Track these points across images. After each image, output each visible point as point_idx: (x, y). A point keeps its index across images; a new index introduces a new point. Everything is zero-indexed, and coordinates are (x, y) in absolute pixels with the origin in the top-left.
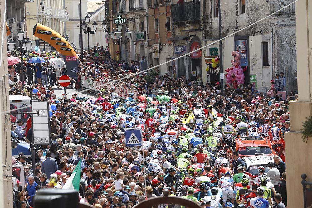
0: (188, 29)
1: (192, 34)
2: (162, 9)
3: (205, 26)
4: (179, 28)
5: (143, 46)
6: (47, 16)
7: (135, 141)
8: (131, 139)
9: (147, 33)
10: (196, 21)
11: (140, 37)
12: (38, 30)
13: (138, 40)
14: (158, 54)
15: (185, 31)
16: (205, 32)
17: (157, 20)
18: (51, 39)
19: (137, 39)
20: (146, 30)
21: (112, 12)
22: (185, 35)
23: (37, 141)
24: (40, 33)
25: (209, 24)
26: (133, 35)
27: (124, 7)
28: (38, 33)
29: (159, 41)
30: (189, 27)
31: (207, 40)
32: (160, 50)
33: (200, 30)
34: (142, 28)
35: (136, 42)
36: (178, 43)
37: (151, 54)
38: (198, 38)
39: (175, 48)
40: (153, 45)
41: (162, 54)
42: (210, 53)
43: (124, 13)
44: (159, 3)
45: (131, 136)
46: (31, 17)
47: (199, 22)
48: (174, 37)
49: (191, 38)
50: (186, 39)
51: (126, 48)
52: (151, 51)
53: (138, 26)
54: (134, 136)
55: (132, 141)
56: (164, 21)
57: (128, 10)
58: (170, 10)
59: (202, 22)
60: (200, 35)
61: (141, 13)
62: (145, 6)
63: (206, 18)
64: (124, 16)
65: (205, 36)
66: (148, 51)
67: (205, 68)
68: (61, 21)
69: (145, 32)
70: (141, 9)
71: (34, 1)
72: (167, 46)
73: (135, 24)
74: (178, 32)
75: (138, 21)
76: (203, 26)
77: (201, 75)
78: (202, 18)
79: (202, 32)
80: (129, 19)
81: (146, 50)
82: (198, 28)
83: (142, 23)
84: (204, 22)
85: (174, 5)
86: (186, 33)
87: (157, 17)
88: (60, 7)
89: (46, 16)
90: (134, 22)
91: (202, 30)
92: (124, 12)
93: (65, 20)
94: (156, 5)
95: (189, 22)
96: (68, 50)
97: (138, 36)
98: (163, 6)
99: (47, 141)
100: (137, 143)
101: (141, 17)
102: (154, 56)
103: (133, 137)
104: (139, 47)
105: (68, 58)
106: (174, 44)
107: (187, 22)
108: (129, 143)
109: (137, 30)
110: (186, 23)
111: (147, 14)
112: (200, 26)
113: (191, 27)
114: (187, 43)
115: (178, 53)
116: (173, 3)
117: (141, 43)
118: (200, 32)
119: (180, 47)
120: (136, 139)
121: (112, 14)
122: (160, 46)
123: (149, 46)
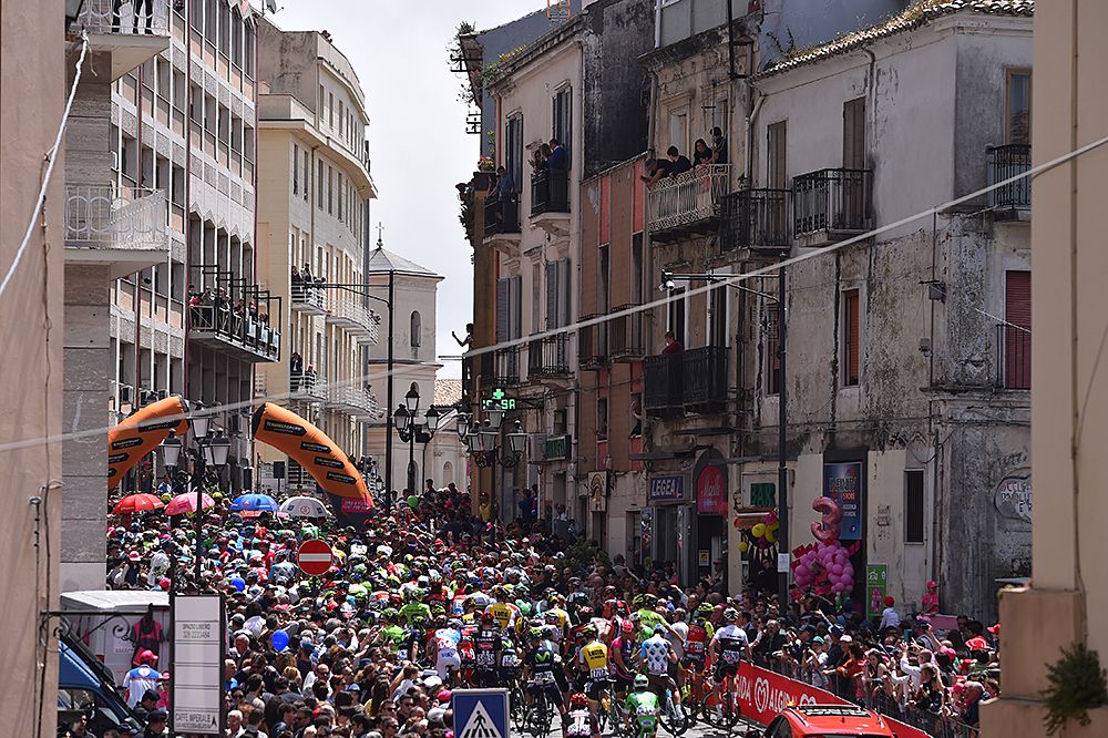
0: (690, 426)
1: (702, 442)
2: (621, 372)
3: (741, 420)
4: (667, 426)
5: (562, 477)
6: (314, 404)
7: (486, 731)
8: (471, 725)
9: (574, 441)
10: (714, 406)
11: (556, 451)
12: (267, 421)
13: (549, 459)
14: (603, 500)
15: (683, 433)
16: (739, 436)
17: (603, 402)
18: (302, 448)
19: (546, 456)
20: (571, 430)
21: (481, 380)
22: (679, 444)
23: (184, 721)
24: (271, 429)
25: (753, 415)
26: (535, 445)
27: (513, 367)
28: (267, 428)
29: (608, 462)
30: (695, 423)
31: (746, 459)
32: (609, 487)
33: (725, 430)
34: (562, 427)
35: (544, 465)
36: (662, 470)
37: (584, 501)
38: (719, 454)
39: (652, 483)
40: (591, 475)
41: (614, 502)
42: (752, 499)
43: (514, 382)
44: (613, 354)
45: (474, 716)
47: (723, 407)
48: (651, 451)
49: (699, 453)
50: (680, 456)
51: (514, 485)
52: (584, 491)
53: (550, 419)
54: (484, 714)
55: (475, 731)
56: (623, 404)
57: (524, 376)
58: (639, 373)
59: (732, 408)
60: (725, 446)
61: (562, 384)
62: (573, 363)
63: (745, 396)
64: (513, 393)
65: (739, 448)
66: (576, 491)
67: (736, 542)
68: (354, 418)
69: (569, 438)
70: (562, 372)
71: (279, 359)
72: (629, 476)
73: (543, 414)
74: (662, 436)
75: (552, 405)
76: (733, 419)
77: (723, 565)
78: (732, 396)
79: (732, 438)
80: (526, 400)
81: (570, 487)
82: (719, 425)
83: (562, 413)
84: (738, 408)
85: (652, 358)
86: (686, 440)
87: (606, 394)
89: (311, 401)
90: (541, 408)
91: (732, 431)
92: (513, 379)
93: (364, 417)
94: (602, 360)
95: (695, 409)
96: (350, 482)
97: (550, 447)
98: (623, 360)
99: (214, 722)
101: (560, 393)
102: (593, 505)
103: (480, 718)
104: (550, 479)
105: (348, 505)
106: (648, 471)
107: (689, 409)
109: (548, 430)
110: (688, 411)
111: (577, 386)
112: (726, 420)
113: (701, 424)
114: (687, 468)
115: (660, 497)
116: (651, 351)
117: (556, 467)
118: (727, 439)
119: (666, 479)
120: (489, 724)
121: (481, 385)
122: (608, 480)
123: (579, 478)
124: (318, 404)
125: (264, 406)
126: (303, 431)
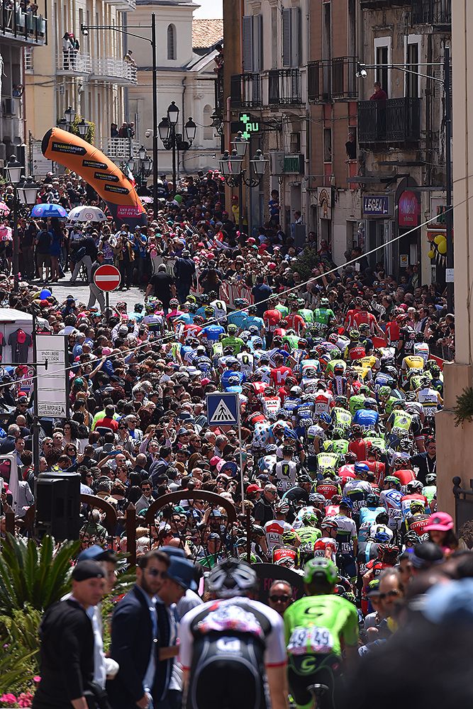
0: (393, 158)
1: (401, 171)
2: (341, 109)
3: (430, 156)
4: (376, 156)
5: (297, 188)
6: (78, 78)
7: (226, 416)
8: (217, 412)
9: (306, 160)
10: (410, 144)
11: (292, 167)
12: (54, 143)
13: (287, 173)
14: (329, 211)
15: (387, 163)
16: (429, 168)
17: (328, 131)
18: (84, 165)
19: (284, 170)
20: (304, 150)
21: (231, 101)
22: (387, 174)
24: (58, 150)
25: (438, 153)
26: (276, 160)
27: (257, 92)
28: (54, 149)
29: (332, 180)
30: (396, 156)
31: (434, 189)
32: (333, 201)
33: (418, 164)
34: (297, 146)
35: (283, 177)
36: (372, 190)
37: (314, 209)
38: (415, 184)
39: (365, 200)
40: (320, 189)
41: (337, 212)
43: (258, 105)
44: (335, 95)
45: (219, 407)
46: (37, 80)
47: (417, 145)
48: (364, 175)
49: (399, 180)
50: (389, 181)
51: (261, 189)
52: (316, 202)
53: (287, 140)
54: (225, 406)
55: (219, 416)
56: (343, 135)
57: (265, 101)
58: (354, 112)
59: (423, 146)
60: (419, 175)
61: (296, 112)
62: (305, 97)
63: (432, 137)
64: (257, 114)
65: (429, 178)
66: (309, 200)
67: (427, 251)
68: (115, 87)
69: (302, 156)
70: (296, 103)
71: (46, 44)
72: (348, 193)
73: (281, 134)
74: (372, 163)
75: (288, 129)
76: (424, 155)
77: (419, 267)
78: (424, 136)
79: (423, 169)
80: (268, 124)
81: (304, 196)
82: (414, 158)
83: (296, 135)
84: (427, 147)
85: (364, 103)
86: (390, 169)
87: (329, 125)
88: (114, 51)
89: (76, 76)
90: (280, 129)
91: (422, 165)
92: (257, 103)
93: (126, 84)
94: (326, 97)
95: (396, 145)
96: (124, 193)
97: (288, 164)
98: (341, 101)
99: (63, 409)
100: (229, 420)
101: (295, 120)
102: (321, 212)
103: (222, 409)
104: (288, 188)
105: (123, 212)
106: (362, 191)
107: (391, 145)
108: (215, 419)
109: (286, 148)
110: (390, 146)
111: (308, 114)
112: (419, 155)
113: (400, 157)
114: (393, 189)
115: (371, 212)
116: (363, 96)
117: (293, 179)
118: (419, 170)
119: (375, 198)
120: (227, 412)
121: (231, 106)
122: (333, 194)
123: (311, 190)
124: (82, 78)
125: (51, 130)
126: (84, 151)
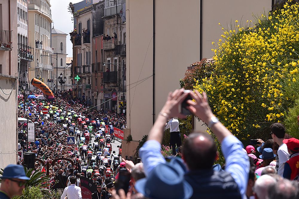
0: (111, 85)
1: (113, 88)
2: (99, 74)
3: (119, 85)
4: (107, 85)
5: (89, 92)
12: (34, 81)
14: (96, 97)
18: (41, 86)
19: (86, 88)
20: (91, 83)
22: (109, 88)
24: (35, 83)
26: (84, 85)
27: (80, 70)
29: (97, 90)
31: (120, 92)
32: (97, 95)
34: (89, 83)
35: (86, 90)
36: (106, 92)
37: (93, 97)
38: (116, 91)
39: (105, 94)
40: (94, 92)
41: (98, 97)
42: (121, 98)
45: (70, 140)
46: (31, 69)
47: (116, 82)
48: (104, 89)
49: (112, 90)
50: (110, 90)
52: (93, 95)
53: (87, 81)
56: (100, 80)
57: (82, 72)
58: (102, 75)
59: (118, 82)
60: (117, 89)
61: (89, 75)
62: (91, 71)
63: (120, 80)
64: (80, 75)
65: (119, 90)
67: (118, 106)
68: (49, 71)
69: (90, 85)
70: (89, 73)
71: (33, 61)
72: (101, 93)
75: (87, 79)
78: (118, 80)
81: (91, 94)
82: (116, 85)
83: (89, 80)
85: (104, 72)
87: (97, 78)
88: (48, 63)
90: (85, 79)
91: (118, 86)
92: (80, 73)
93: (51, 70)
94: (96, 71)
97: (87, 86)
98: (99, 72)
101: (89, 77)
103: (71, 140)
104: (87, 92)
105: (49, 97)
106: (104, 92)
107: (111, 82)
109: (87, 83)
111: (92, 75)
113: (113, 85)
114: (111, 92)
115: (106, 97)
117: (88, 90)
118: (117, 88)
119: (107, 94)
121: (74, 73)
122: (97, 93)
123: (92, 92)
124: (41, 69)
125: (34, 79)
126: (41, 83)
